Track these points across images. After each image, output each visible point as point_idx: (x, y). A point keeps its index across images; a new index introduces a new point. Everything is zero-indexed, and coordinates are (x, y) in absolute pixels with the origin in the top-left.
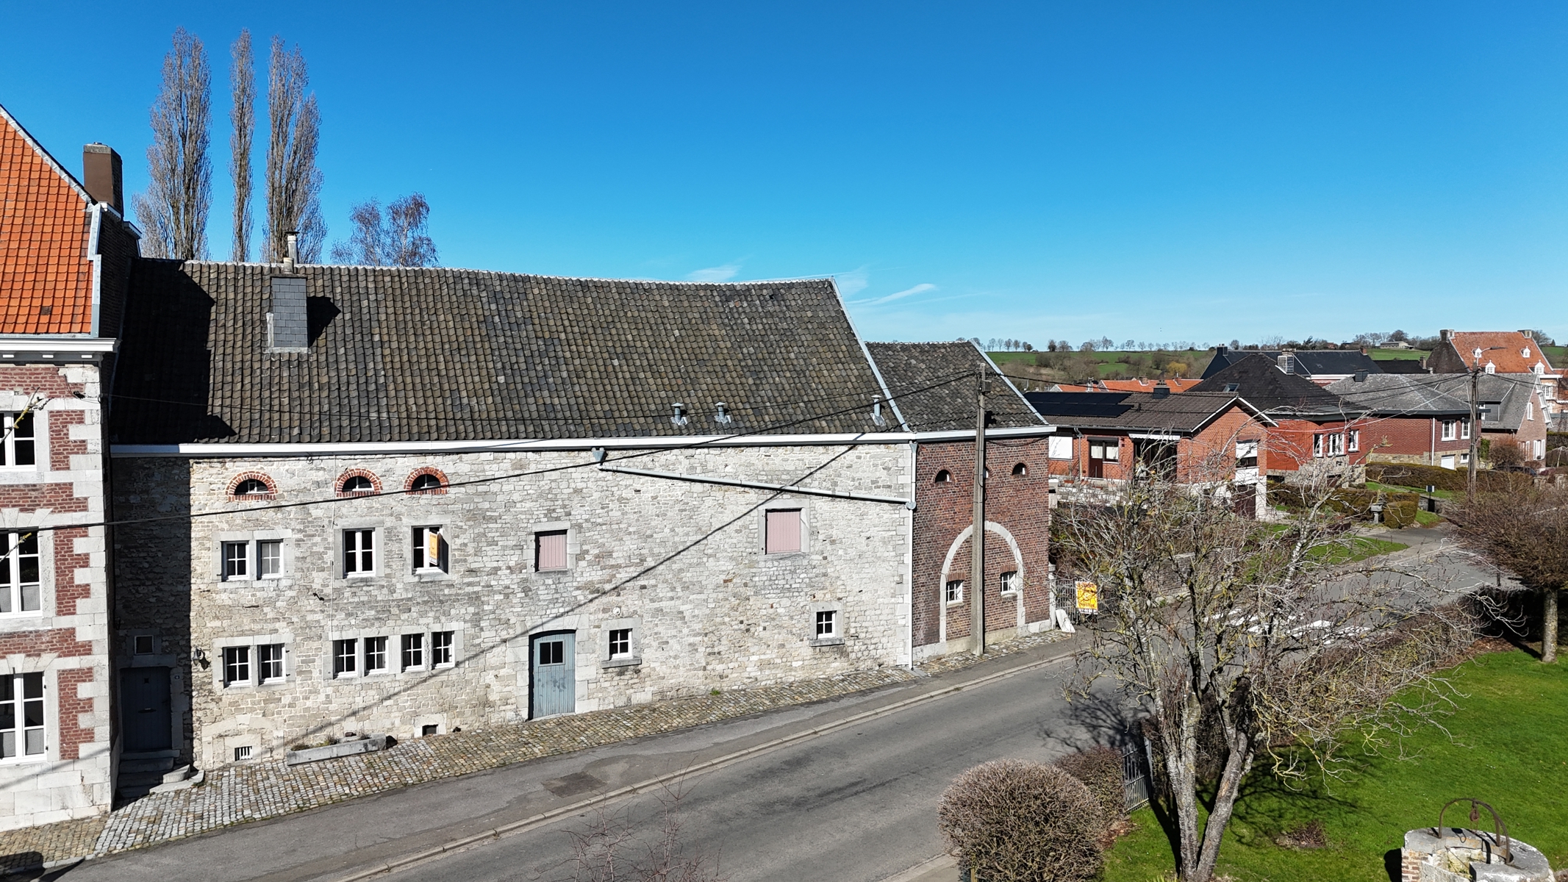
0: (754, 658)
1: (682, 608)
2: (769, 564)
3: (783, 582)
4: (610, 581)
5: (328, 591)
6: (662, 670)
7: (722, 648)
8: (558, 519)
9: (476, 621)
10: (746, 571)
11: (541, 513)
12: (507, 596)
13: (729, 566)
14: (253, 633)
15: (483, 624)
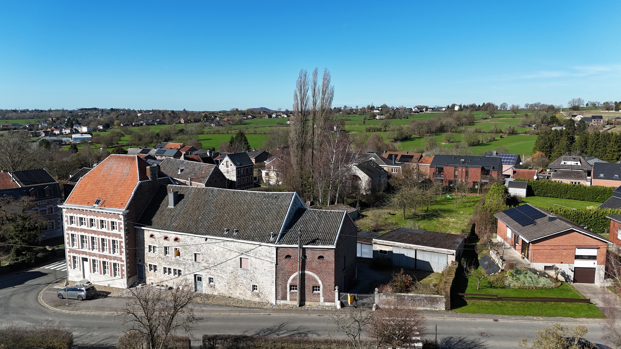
0: (238, 292)
1: (223, 276)
2: (241, 270)
3: (244, 275)
4: (208, 267)
5: (162, 257)
6: (219, 289)
7: (231, 287)
8: (198, 251)
9: (185, 269)
10: (236, 271)
11: (195, 249)
12: (190, 265)
13: (232, 269)
14: (153, 263)
15: (186, 270)
